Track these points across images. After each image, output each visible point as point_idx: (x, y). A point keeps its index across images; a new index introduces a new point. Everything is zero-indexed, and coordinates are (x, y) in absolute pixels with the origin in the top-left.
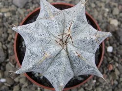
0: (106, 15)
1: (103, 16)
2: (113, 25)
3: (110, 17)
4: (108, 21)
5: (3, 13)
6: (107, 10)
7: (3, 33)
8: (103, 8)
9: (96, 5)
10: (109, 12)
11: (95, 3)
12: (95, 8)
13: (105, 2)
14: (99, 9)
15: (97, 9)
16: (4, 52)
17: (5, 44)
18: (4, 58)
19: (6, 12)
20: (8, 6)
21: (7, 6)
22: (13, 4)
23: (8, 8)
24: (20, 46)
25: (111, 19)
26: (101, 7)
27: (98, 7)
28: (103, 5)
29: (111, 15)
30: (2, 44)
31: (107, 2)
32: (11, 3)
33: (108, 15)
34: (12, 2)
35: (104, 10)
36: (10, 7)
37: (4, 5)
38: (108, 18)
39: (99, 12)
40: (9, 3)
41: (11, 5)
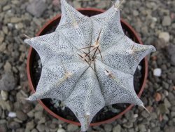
0: (153, 26)
1: (149, 28)
2: (163, 39)
3: (159, 29)
4: (156, 34)
5: (14, 24)
6: (155, 19)
7: (14, 51)
8: (149, 16)
9: (140, 12)
10: (157, 22)
11: (138, 10)
12: (138, 16)
13: (152, 9)
14: (143, 18)
15: (141, 19)
16: (15, 77)
17: (15, 66)
18: (14, 84)
19: (18, 23)
20: (21, 14)
21: (19, 15)
22: (26, 11)
23: (20, 17)
24: (35, 67)
25: (160, 31)
26: (146, 15)
27: (142, 15)
28: (149, 12)
29: (160, 27)
30: (12, 66)
31: (155, 9)
32: (24, 11)
33: (156, 26)
34: (25, 9)
35: (150, 20)
36: (22, 16)
37: (15, 13)
38: (156, 30)
39: (143, 22)
40: (21, 10)
41: (24, 14)
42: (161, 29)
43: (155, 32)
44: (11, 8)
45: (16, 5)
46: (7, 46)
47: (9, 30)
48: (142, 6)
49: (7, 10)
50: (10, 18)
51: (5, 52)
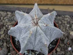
0: (67, 28)
1: (66, 29)
3: (70, 30)
5: (8, 25)
6: (68, 25)
7: (8, 37)
8: (66, 24)
9: (62, 22)
10: (69, 27)
11: (61, 21)
12: (61, 24)
13: (67, 21)
14: (63, 25)
15: (62, 25)
19: (10, 25)
21: (10, 22)
23: (11, 22)
26: (65, 24)
28: (66, 22)
29: (70, 29)
30: (7, 44)
32: (13, 20)
33: (69, 28)
34: (13, 19)
35: (66, 26)
36: (12, 22)
37: (9, 21)
38: (69, 30)
40: (12, 19)
41: (13, 21)
42: (71, 30)
43: (68, 31)
44: (7, 18)
45: (9, 17)
46: (5, 35)
47: (6, 28)
48: (63, 19)
49: (5, 19)
50: (7, 23)
51: (4, 38)
